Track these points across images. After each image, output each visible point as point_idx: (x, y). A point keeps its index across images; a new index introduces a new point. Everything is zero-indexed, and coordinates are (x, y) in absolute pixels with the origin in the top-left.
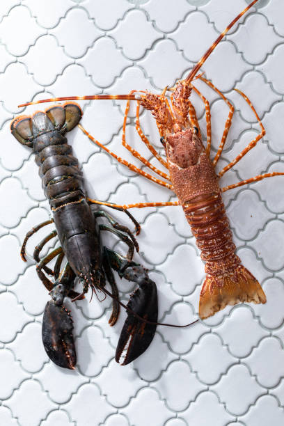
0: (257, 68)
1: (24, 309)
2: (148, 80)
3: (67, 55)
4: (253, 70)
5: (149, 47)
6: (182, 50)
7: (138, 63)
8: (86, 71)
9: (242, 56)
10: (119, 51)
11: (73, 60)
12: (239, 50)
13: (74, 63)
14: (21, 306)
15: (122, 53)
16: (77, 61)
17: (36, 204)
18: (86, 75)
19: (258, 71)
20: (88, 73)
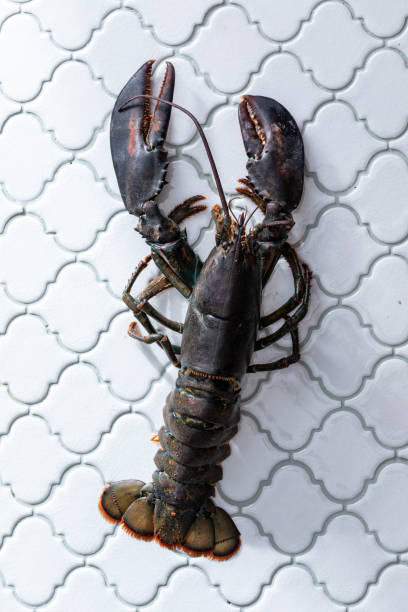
0: (390, 43)
1: (13, 495)
2: (201, 79)
3: (58, 45)
4: (383, 46)
5: (199, 21)
6: (256, 23)
7: (182, 50)
8: (92, 72)
9: (363, 25)
10: (148, 31)
11: (67, 54)
12: (357, 15)
13: (71, 59)
14: (8, 489)
15: (153, 34)
16: (76, 55)
17: (21, 308)
18: (93, 77)
19: (392, 48)
20: (97, 75)
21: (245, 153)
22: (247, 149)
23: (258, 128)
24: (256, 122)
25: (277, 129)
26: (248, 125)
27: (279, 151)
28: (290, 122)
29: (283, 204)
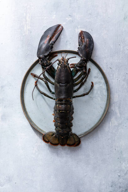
21: (78, 44)
22: (79, 43)
23: (83, 39)
24: (83, 38)
25: (88, 40)
26: (80, 38)
27: (87, 45)
28: (92, 39)
29: (85, 59)
